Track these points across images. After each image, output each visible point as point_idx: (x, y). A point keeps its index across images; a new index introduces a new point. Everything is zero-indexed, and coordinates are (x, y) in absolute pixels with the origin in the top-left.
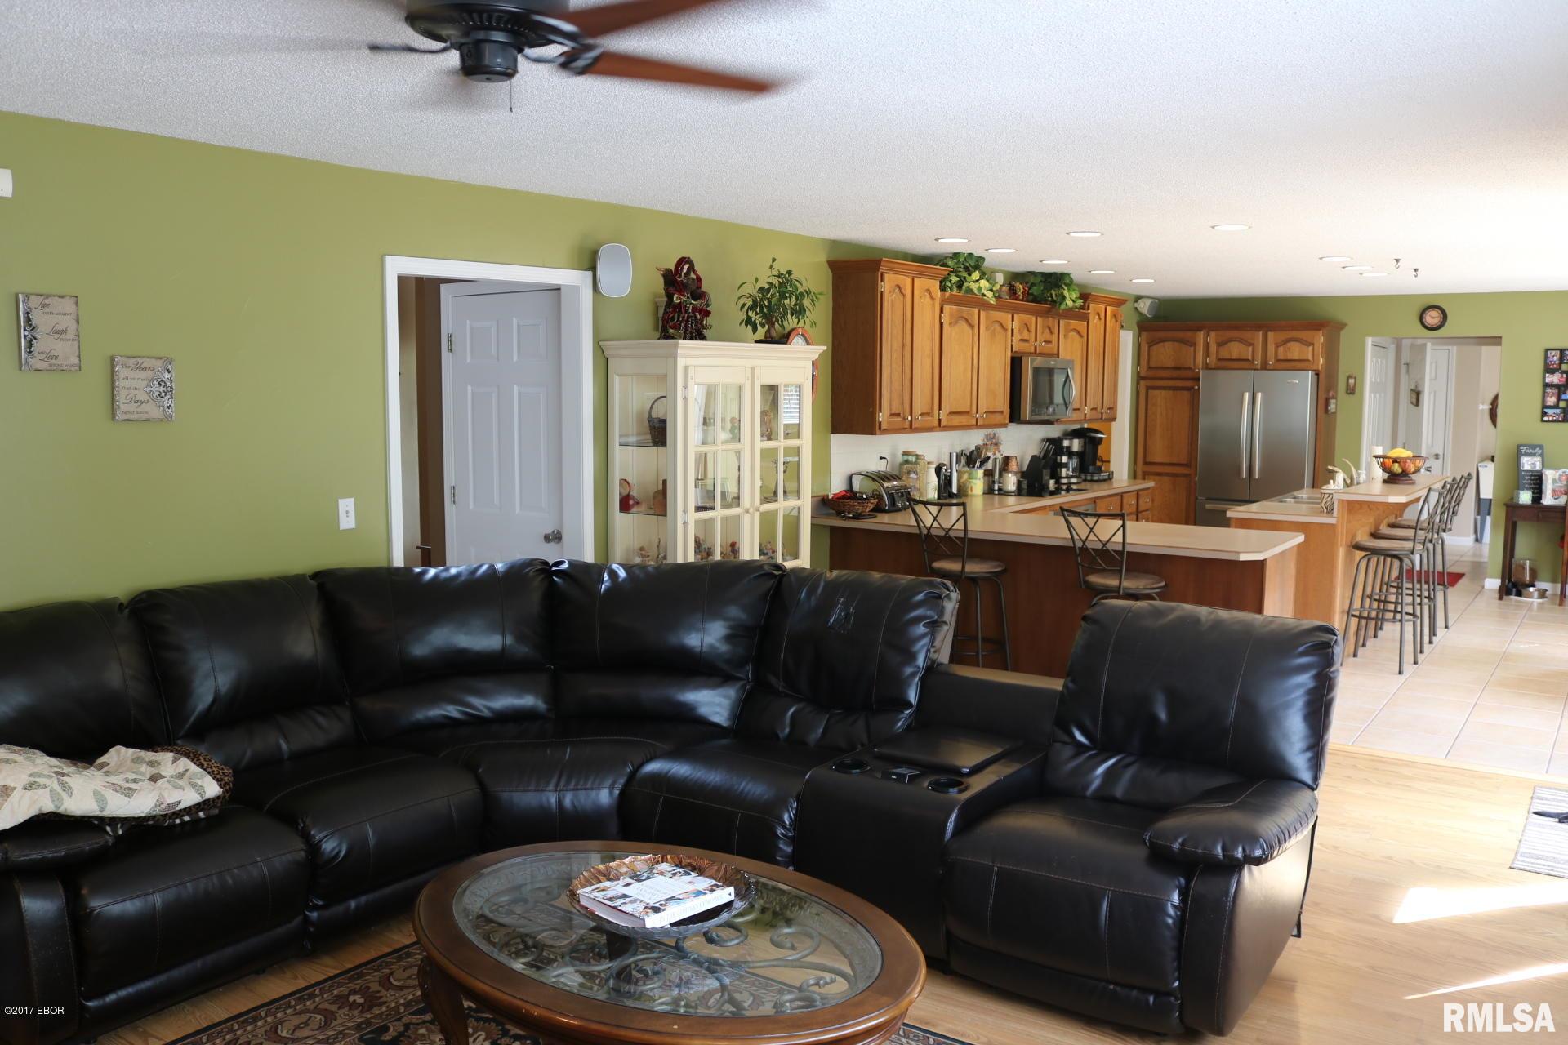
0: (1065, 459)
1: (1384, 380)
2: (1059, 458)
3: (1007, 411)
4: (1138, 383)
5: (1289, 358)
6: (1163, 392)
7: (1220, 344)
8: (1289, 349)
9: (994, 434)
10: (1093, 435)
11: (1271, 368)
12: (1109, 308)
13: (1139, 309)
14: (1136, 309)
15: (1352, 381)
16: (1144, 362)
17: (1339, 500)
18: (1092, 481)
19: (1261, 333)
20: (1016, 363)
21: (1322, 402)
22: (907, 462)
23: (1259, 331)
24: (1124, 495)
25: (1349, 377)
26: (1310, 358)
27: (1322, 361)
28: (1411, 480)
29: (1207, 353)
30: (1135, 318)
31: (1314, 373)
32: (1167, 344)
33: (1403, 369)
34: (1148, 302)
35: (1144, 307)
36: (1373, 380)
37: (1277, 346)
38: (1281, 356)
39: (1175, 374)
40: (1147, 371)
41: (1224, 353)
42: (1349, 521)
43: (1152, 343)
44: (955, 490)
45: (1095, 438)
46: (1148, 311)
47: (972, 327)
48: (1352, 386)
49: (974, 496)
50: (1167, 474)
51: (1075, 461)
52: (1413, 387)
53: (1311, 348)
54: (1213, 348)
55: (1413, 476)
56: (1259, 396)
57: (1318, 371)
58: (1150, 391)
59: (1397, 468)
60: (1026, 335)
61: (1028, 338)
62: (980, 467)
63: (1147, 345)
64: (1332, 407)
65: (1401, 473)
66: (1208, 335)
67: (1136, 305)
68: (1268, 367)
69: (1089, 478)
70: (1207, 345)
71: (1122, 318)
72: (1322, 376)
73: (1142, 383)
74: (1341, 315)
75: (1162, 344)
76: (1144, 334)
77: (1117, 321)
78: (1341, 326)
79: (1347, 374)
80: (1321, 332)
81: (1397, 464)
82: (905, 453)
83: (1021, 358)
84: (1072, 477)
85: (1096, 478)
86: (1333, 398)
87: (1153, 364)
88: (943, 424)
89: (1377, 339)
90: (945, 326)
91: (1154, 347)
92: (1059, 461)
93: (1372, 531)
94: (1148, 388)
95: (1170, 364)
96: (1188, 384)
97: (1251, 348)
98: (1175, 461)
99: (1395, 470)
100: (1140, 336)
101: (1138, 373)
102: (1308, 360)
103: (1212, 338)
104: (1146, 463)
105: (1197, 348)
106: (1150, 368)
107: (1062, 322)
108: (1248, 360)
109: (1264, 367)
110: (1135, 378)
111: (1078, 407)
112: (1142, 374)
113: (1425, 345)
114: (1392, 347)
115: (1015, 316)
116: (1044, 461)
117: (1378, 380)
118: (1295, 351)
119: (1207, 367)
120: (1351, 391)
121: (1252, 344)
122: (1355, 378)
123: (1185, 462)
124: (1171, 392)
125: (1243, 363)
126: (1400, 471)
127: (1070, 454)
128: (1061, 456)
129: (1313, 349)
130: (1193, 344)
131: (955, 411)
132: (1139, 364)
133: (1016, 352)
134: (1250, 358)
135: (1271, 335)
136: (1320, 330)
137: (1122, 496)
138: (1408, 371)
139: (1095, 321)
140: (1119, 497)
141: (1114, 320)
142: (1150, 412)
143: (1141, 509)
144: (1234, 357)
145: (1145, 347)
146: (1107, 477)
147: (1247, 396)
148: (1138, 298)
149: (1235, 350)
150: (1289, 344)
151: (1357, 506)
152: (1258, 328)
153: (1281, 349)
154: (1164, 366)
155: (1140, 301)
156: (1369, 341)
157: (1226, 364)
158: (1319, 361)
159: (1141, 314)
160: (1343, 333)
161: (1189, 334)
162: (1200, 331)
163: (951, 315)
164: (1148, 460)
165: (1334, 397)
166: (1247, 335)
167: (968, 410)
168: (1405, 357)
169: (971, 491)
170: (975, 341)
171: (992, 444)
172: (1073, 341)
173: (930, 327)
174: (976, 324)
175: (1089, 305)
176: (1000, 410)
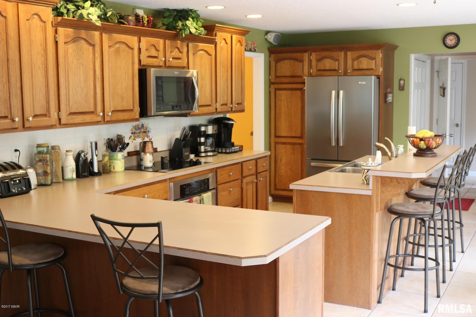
0: (203, 140)
1: (424, 81)
2: (198, 139)
3: (137, 109)
4: (270, 87)
5: (361, 68)
6: (285, 91)
7: (319, 60)
8: (361, 62)
9: (143, 125)
10: (227, 122)
11: (350, 74)
12: (234, 37)
13: (268, 39)
14: (266, 39)
15: (402, 82)
16: (273, 73)
17: (373, 176)
18: (226, 153)
19: (343, 52)
20: (143, 74)
21: (382, 96)
22: (40, 153)
23: (342, 51)
24: (243, 163)
25: (400, 80)
26: (374, 68)
27: (381, 69)
28: (434, 153)
29: (310, 67)
30: (266, 46)
31: (376, 77)
32: (286, 61)
33: (436, 74)
34: (273, 35)
35: (271, 38)
36: (416, 81)
37: (353, 60)
38: (356, 67)
39: (292, 80)
40: (275, 79)
41: (321, 66)
42: (382, 192)
43: (277, 61)
44: (96, 170)
45: (228, 124)
46: (273, 41)
47: (93, 46)
48: (402, 85)
49: (115, 172)
50: (289, 143)
51: (210, 141)
52: (441, 85)
53: (374, 61)
54: (314, 63)
55: (435, 151)
56: (341, 92)
57: (379, 76)
58: (277, 91)
59: (422, 145)
60: (153, 53)
61: (156, 55)
62: (121, 151)
63: (274, 62)
64: (390, 99)
65: (426, 148)
66: (311, 55)
67: (266, 37)
68: (348, 74)
69: (224, 151)
70: (310, 61)
71: (255, 45)
72: (382, 79)
73: (272, 86)
74: (395, 41)
75: (283, 61)
76: (273, 56)
77: (242, 45)
78: (395, 47)
79: (399, 78)
80: (380, 51)
81: (422, 142)
82: (39, 146)
83: (146, 69)
84: (209, 151)
85: (228, 151)
86: (390, 93)
87: (278, 74)
88: (63, 122)
89: (418, 55)
90: (61, 45)
91: (279, 64)
92: (199, 141)
93: (407, 191)
94: (276, 90)
95: (288, 74)
96: (300, 86)
97: (337, 62)
98: (293, 135)
99: (422, 147)
100: (270, 56)
101: (270, 80)
102: (373, 69)
103: (313, 57)
104: (276, 137)
105: (305, 63)
106: (277, 77)
107: (190, 45)
108: (335, 70)
109: (346, 74)
110: (268, 83)
111: (209, 103)
112: (272, 81)
113: (447, 59)
114: (429, 61)
115: (142, 38)
116: (183, 142)
117: (420, 81)
118: (365, 63)
119: (310, 75)
120: (402, 88)
121: (338, 60)
122: (404, 80)
123: (299, 136)
124: (290, 92)
125: (333, 71)
127: (207, 136)
128: (200, 137)
129: (376, 62)
130: (302, 61)
131: (81, 111)
132: (270, 75)
133: (143, 65)
134: (337, 69)
135: (349, 53)
136: (379, 49)
137: (242, 164)
138: (438, 76)
139: (222, 45)
140: (240, 165)
141: (239, 44)
142: (277, 106)
143: (259, 171)
144: (327, 68)
145: (273, 64)
146: (238, 150)
147: (334, 92)
148: (267, 32)
149: (328, 64)
150: (360, 59)
151: (389, 180)
152: (341, 49)
153: (356, 63)
154: (285, 75)
155: (268, 34)
156: (413, 56)
157: (322, 72)
158: (379, 69)
159: (270, 43)
160: (397, 53)
161: (299, 54)
162: (306, 52)
163: (66, 36)
164: (277, 135)
165: (392, 92)
166: (334, 54)
167: (92, 109)
168: (436, 68)
169: (114, 169)
170: (98, 56)
171: (140, 132)
172: (202, 58)
173: (41, 45)
174: (97, 44)
175: (214, 33)
176: (129, 109)
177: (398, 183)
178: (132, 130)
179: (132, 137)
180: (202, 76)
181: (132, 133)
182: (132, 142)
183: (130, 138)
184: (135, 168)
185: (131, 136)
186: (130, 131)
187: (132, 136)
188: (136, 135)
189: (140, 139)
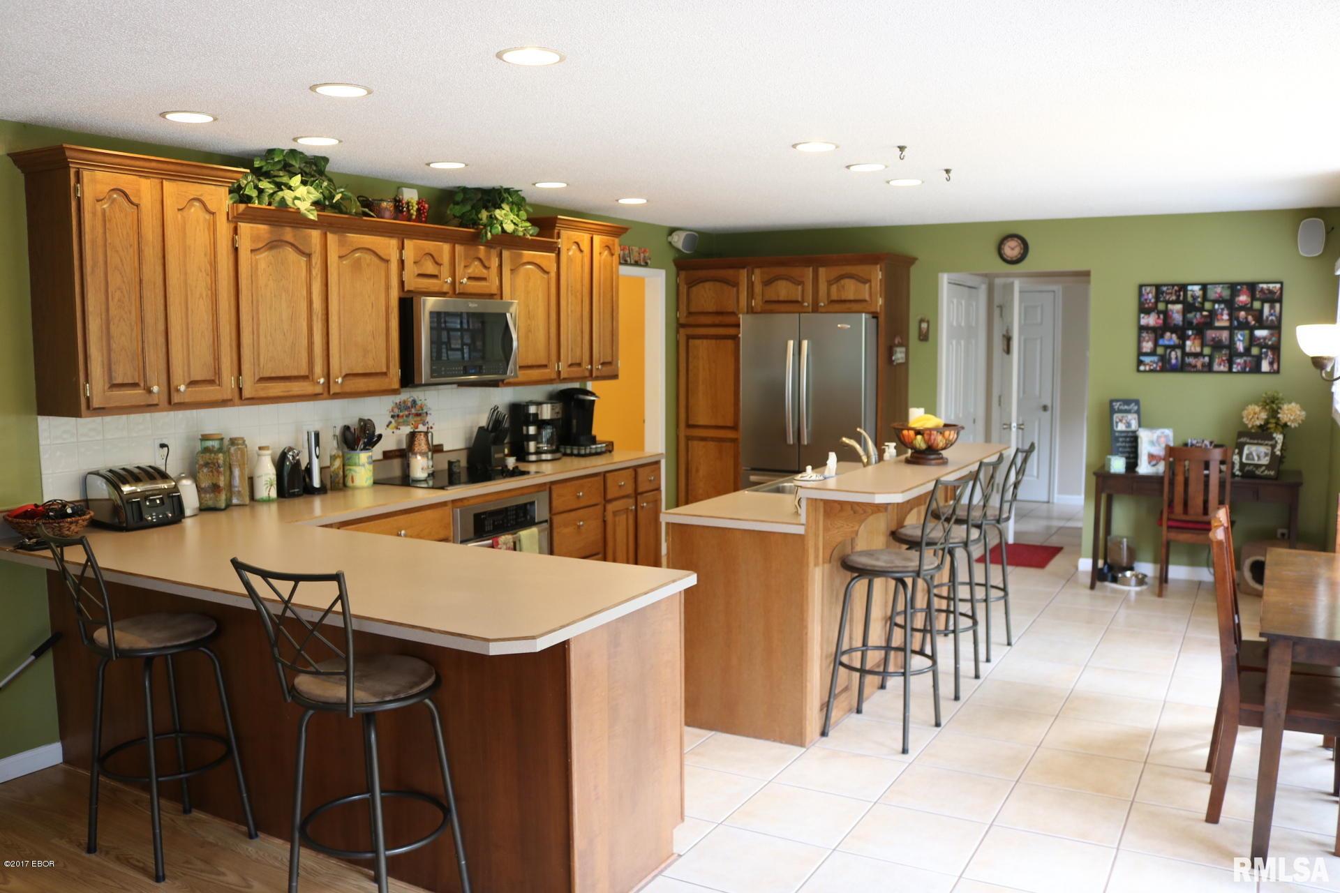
0: (532, 430)
1: (974, 324)
2: (525, 428)
3: (396, 372)
4: (678, 332)
5: (843, 298)
6: (705, 341)
7: (767, 283)
8: (843, 287)
9: (414, 402)
10: (582, 397)
11: (823, 310)
12: (597, 239)
13: (673, 243)
14: (670, 243)
15: (924, 325)
16: (683, 307)
17: (808, 499)
18: (579, 455)
19: (811, 269)
20: (407, 307)
21: (882, 349)
22: (206, 450)
23: (809, 266)
24: (608, 475)
25: (922, 321)
26: (867, 298)
27: (880, 301)
28: (942, 458)
29: (751, 295)
30: (671, 256)
31: (869, 316)
32: (708, 285)
33: (997, 312)
34: (683, 235)
35: (678, 240)
36: (955, 324)
37: (830, 283)
38: (834, 297)
39: (717, 320)
40: (687, 317)
41: (771, 294)
42: (826, 529)
43: (691, 284)
44: (316, 483)
45: (584, 401)
46: (684, 246)
47: (309, 256)
48: (924, 331)
49: (355, 488)
50: (713, 439)
51: (547, 433)
52: (1005, 333)
53: (867, 286)
54: (758, 288)
55: (945, 453)
56: (805, 344)
57: (877, 313)
58: (691, 341)
59: (920, 442)
60: (430, 268)
61: (435, 272)
62: (365, 449)
63: (685, 287)
64: (899, 355)
65: (926, 449)
66: (753, 273)
67: (670, 239)
68: (820, 310)
69: (575, 452)
70: (751, 286)
71: (647, 255)
72: (882, 318)
73: (682, 331)
74: (909, 248)
75: (701, 284)
76: (683, 274)
77: (612, 255)
78: (910, 261)
79: (919, 318)
80: (878, 266)
81: (919, 437)
82: (205, 438)
83: (412, 298)
84: (546, 452)
85: (583, 452)
86: (900, 345)
87: (693, 309)
88: (246, 394)
89: (956, 276)
90: (244, 254)
91: (694, 289)
92: (525, 432)
94: (689, 337)
95: (711, 308)
96: (731, 331)
97: (800, 287)
98: (721, 423)
99: (918, 446)
100: (678, 275)
101: (678, 319)
102: (865, 301)
103: (757, 277)
104: (689, 426)
105: (741, 289)
106: (690, 314)
107: (506, 254)
108: (797, 302)
109: (815, 309)
110: (674, 325)
111: (544, 362)
112: (682, 321)
114: (983, 288)
115: (406, 242)
116: (493, 434)
117: (963, 324)
118: (851, 289)
119: (751, 311)
120: (924, 337)
121: (801, 283)
122: (928, 322)
123: (730, 424)
124: (713, 341)
125: (792, 305)
126: (923, 446)
127: (541, 424)
128: (528, 426)
129: (870, 287)
130: (735, 284)
131: (282, 375)
132: (678, 309)
133: (409, 291)
134: (800, 299)
135: (822, 271)
136: (877, 264)
137: (604, 476)
138: (1001, 315)
139: (570, 253)
140: (601, 478)
141: (606, 253)
142: (691, 367)
144: (781, 298)
145: (684, 289)
146: (603, 449)
147: (791, 343)
148: (672, 231)
149: (783, 290)
150: (842, 282)
151: (838, 507)
152: (807, 262)
153: (834, 288)
154: (705, 311)
155: (674, 234)
156: (944, 278)
157: (773, 306)
158: (877, 302)
159: (678, 250)
160: (914, 271)
161: (731, 272)
162: (744, 268)
163: (255, 238)
164: (691, 422)
165: (905, 344)
166: (795, 272)
167: (304, 372)
168: (997, 301)
169: (353, 482)
170: (317, 275)
171: (409, 414)
172: (530, 278)
173: (205, 255)
174: (315, 252)
175: (556, 231)
176: (378, 371)
177: (855, 513)
178: (393, 411)
179: (394, 424)
180: (529, 312)
181: (393, 417)
182: (393, 432)
183: (388, 426)
184: (398, 482)
185: (390, 422)
186: (388, 413)
187: (393, 421)
188: (400, 420)
189: (409, 427)
